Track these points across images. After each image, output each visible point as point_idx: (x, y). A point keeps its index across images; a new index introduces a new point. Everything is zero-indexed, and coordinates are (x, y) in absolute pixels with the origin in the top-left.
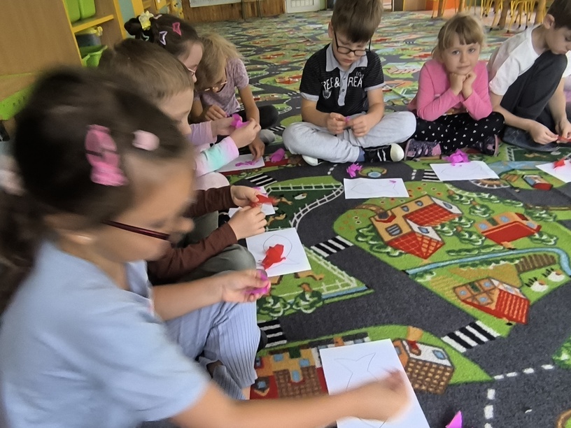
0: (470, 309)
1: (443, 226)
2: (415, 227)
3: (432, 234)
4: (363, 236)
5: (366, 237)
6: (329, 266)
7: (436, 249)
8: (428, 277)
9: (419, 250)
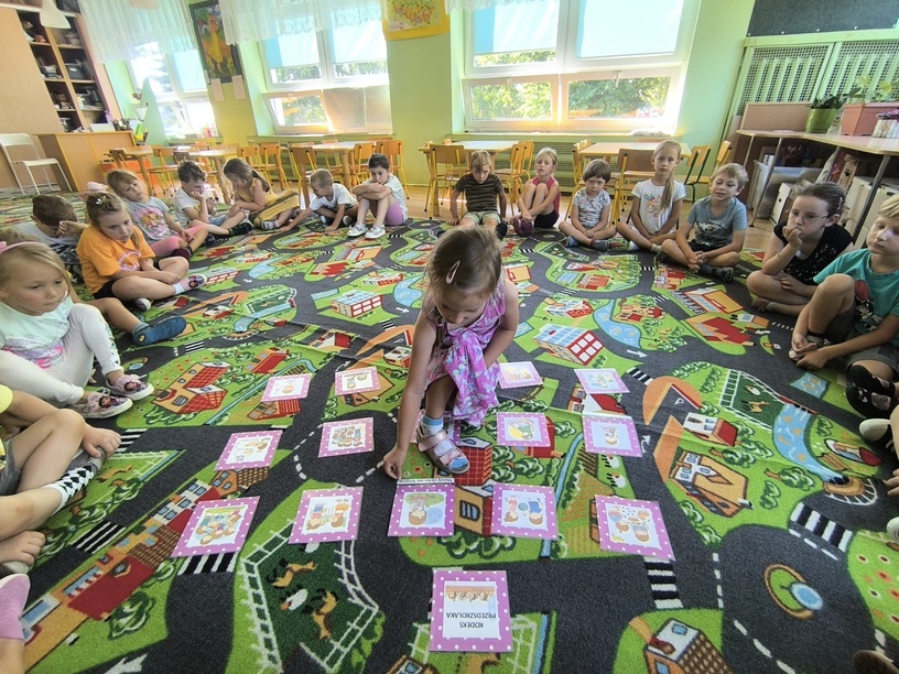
0: (264, 422)
1: (220, 380)
2: (198, 391)
3: (215, 389)
4: (153, 418)
5: (156, 417)
6: (133, 456)
7: (222, 398)
8: (226, 418)
9: (209, 404)
